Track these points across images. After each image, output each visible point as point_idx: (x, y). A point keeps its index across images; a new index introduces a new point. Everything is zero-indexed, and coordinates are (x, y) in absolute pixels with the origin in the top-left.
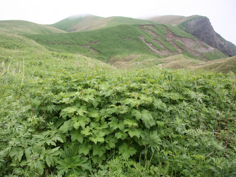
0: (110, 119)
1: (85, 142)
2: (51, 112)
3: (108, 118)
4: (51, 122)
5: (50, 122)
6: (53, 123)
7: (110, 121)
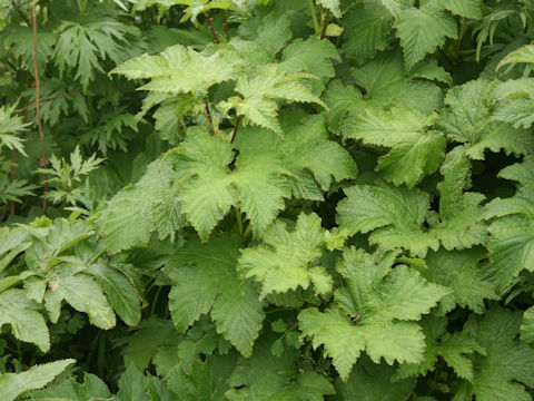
0: (508, 173)
1: (277, 349)
2: (86, 75)
3: (496, 160)
4: (86, 154)
5: (76, 157)
6: (91, 164)
7: (509, 189)
